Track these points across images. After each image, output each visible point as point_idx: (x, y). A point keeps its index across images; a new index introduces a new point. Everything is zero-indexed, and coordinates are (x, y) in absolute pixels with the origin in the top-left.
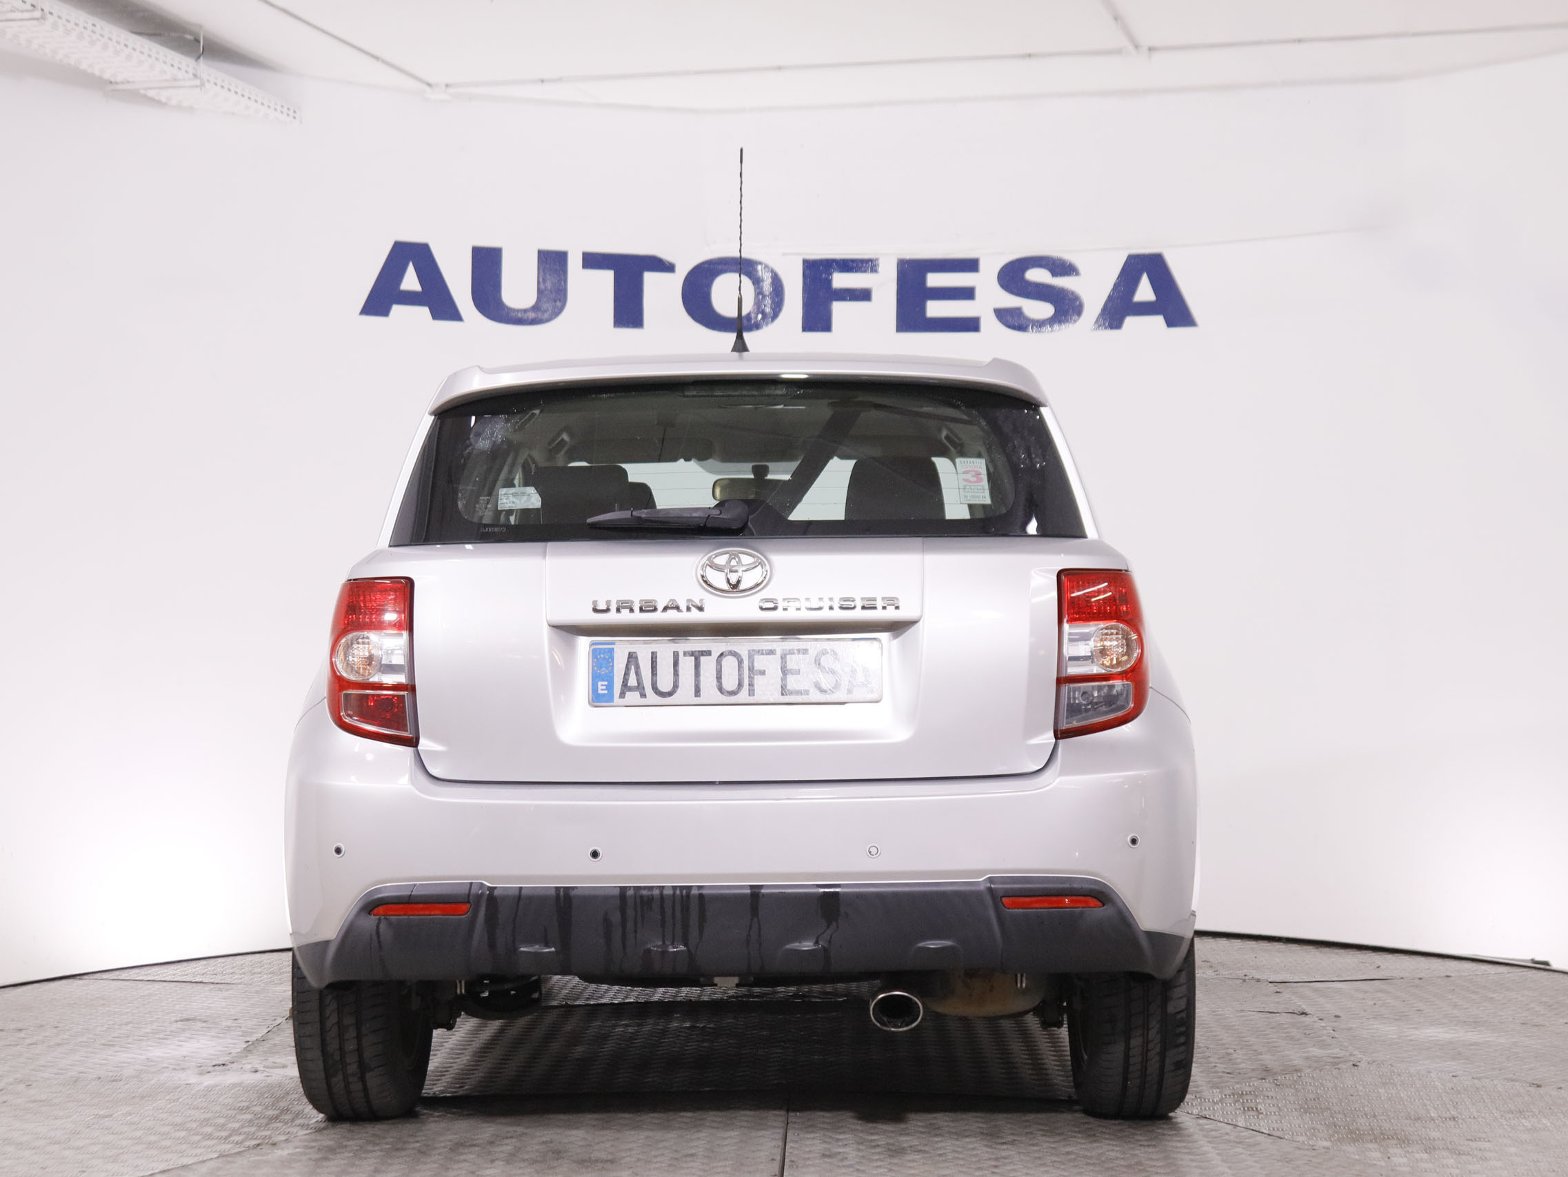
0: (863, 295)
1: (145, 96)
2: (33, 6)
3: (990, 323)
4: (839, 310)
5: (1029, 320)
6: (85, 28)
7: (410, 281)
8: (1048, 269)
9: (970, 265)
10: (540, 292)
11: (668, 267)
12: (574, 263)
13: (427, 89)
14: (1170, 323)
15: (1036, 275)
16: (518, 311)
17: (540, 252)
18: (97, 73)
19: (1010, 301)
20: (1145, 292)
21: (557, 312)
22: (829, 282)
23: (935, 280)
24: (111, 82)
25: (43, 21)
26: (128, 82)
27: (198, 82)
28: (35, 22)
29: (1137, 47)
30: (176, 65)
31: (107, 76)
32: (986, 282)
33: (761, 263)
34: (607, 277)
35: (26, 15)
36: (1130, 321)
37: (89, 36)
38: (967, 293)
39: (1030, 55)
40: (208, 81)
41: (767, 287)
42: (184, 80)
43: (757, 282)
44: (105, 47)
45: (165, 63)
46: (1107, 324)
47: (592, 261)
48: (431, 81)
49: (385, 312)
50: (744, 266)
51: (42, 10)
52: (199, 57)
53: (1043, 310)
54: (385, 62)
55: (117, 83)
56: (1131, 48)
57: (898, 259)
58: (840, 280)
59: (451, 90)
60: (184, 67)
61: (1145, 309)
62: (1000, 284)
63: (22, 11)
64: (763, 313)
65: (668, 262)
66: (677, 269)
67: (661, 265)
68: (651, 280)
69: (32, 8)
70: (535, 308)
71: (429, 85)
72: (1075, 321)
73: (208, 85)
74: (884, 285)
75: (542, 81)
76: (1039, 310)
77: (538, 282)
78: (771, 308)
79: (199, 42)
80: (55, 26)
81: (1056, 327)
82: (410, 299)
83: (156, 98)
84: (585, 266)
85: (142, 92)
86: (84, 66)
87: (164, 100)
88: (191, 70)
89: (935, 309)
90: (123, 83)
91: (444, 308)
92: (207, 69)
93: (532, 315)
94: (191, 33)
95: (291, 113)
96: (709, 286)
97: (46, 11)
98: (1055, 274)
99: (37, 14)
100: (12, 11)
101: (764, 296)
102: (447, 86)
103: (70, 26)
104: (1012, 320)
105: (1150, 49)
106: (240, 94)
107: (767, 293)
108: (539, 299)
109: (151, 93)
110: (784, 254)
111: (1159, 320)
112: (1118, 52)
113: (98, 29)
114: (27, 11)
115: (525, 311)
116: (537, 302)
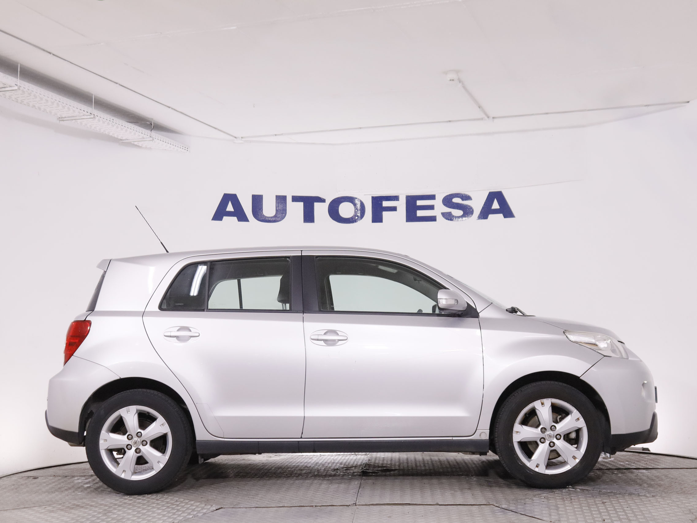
0: (394, 209)
1: (134, 144)
2: (90, 113)
3: (440, 218)
4: (385, 214)
5: (453, 216)
6: (110, 121)
7: (230, 208)
8: (460, 198)
9: (432, 197)
10: (277, 210)
11: (323, 201)
12: (289, 200)
13: (235, 139)
14: (505, 216)
15: (456, 200)
16: (269, 217)
17: (276, 196)
18: (116, 136)
19: (447, 210)
20: (496, 205)
21: (283, 218)
22: (382, 204)
23: (419, 203)
24: (121, 140)
25: (94, 119)
26: (127, 139)
27: (151, 139)
28: (92, 119)
29: (488, 117)
30: (143, 133)
31: (119, 138)
32: (438, 203)
33: (356, 198)
34: (301, 204)
35: (88, 117)
36: (490, 216)
37: (112, 124)
38: (431, 207)
39: (450, 121)
40: (155, 138)
41: (359, 206)
42: (147, 138)
43: (355, 205)
44: (117, 127)
45: (139, 132)
46: (482, 217)
47: (296, 199)
48: (236, 136)
49: (221, 219)
50: (351, 200)
51: (94, 115)
52: (152, 130)
53: (460, 213)
54: (218, 130)
55: (123, 140)
56: (486, 118)
57: (406, 196)
58: (385, 204)
59: (243, 139)
60: (146, 134)
61: (496, 212)
62: (443, 204)
63: (87, 115)
64: (358, 216)
65: (323, 199)
66: (326, 201)
67: (321, 200)
68: (317, 205)
69: (90, 114)
70: (275, 216)
71: (235, 137)
72: (471, 217)
73: (155, 140)
74: (401, 205)
75: (276, 135)
76: (457, 213)
77: (276, 207)
78: (360, 214)
79: (152, 125)
80: (99, 120)
81: (464, 219)
82: (230, 214)
83: (138, 145)
84: (293, 201)
85: (133, 143)
86: (111, 134)
87: (141, 146)
88: (149, 135)
89: (420, 213)
90: (125, 140)
91: (242, 217)
92: (154, 134)
93: (274, 219)
94: (148, 121)
95: (186, 149)
96: (338, 207)
97: (96, 115)
98: (463, 200)
99: (92, 116)
100: (84, 116)
101: (358, 210)
102: (242, 138)
103: (113, 124)
104: (448, 217)
105: (493, 118)
106: (167, 142)
107: (359, 209)
108: (276, 213)
109: (136, 143)
110: (365, 195)
111: (501, 215)
112: (482, 119)
113: (114, 121)
114: (89, 115)
115: (271, 217)
116: (276, 214)
